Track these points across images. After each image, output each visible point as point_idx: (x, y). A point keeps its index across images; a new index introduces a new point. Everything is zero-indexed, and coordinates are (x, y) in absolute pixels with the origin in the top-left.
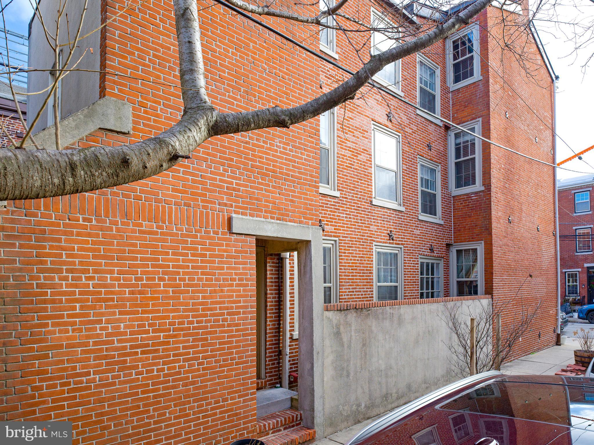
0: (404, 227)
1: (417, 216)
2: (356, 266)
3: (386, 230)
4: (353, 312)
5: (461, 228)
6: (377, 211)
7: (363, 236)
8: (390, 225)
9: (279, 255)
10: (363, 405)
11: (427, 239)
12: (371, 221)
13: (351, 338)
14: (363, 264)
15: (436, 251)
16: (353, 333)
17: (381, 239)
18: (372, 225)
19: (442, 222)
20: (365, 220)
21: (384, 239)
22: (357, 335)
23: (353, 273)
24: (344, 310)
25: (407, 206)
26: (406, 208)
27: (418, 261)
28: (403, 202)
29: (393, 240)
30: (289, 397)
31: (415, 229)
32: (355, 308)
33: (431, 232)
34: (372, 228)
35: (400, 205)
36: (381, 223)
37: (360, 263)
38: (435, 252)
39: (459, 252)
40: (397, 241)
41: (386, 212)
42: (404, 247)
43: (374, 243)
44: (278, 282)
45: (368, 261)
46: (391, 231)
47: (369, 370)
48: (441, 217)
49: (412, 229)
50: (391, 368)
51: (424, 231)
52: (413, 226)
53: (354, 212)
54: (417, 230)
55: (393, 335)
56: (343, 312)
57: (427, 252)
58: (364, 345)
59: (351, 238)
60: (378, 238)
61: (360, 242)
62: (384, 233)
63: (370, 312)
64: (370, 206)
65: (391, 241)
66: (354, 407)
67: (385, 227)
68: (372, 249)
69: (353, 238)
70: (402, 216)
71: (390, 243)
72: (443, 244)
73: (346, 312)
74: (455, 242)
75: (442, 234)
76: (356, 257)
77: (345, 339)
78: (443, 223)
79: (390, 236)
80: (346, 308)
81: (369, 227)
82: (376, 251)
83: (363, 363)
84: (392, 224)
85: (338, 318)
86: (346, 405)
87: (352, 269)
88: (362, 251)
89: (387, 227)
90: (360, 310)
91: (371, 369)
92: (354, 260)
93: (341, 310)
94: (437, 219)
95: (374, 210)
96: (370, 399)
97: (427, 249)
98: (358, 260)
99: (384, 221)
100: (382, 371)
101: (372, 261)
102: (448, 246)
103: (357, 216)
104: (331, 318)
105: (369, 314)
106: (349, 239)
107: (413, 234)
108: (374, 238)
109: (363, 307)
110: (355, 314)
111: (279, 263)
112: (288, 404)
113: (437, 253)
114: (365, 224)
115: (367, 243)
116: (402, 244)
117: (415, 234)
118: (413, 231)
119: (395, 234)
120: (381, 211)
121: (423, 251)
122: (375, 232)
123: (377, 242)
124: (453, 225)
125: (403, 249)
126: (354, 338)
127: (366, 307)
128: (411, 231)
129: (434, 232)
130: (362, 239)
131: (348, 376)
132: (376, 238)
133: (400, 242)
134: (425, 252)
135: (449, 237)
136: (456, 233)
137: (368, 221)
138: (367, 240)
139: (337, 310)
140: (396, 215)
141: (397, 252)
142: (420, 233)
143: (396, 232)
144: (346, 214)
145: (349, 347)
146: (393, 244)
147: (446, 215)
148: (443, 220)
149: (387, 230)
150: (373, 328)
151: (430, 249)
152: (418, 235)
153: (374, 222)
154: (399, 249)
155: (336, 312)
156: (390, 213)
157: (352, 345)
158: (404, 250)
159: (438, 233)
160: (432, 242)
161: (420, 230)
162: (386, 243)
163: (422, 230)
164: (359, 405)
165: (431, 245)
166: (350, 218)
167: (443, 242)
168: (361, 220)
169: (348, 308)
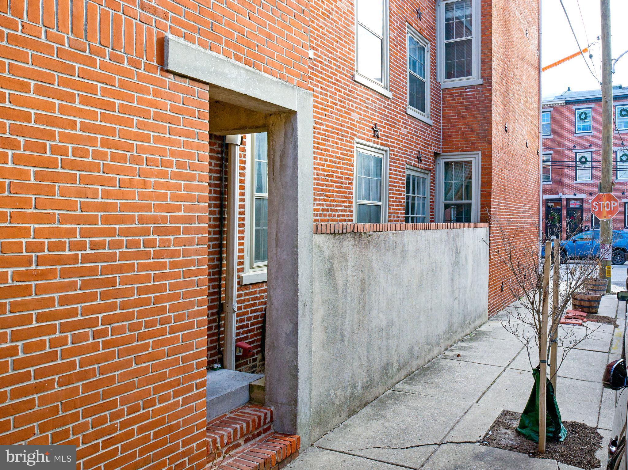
0: (390, 121)
1: (405, 108)
2: (332, 171)
3: (369, 122)
4: (350, 238)
5: (452, 132)
6: (360, 91)
7: (342, 126)
8: (374, 115)
9: (223, 138)
10: (360, 385)
11: (414, 142)
12: (352, 106)
13: (346, 279)
14: (340, 168)
15: (424, 160)
16: (350, 272)
17: (364, 134)
18: (353, 111)
19: (430, 122)
20: (345, 103)
21: (368, 135)
22: (354, 274)
24: (339, 234)
25: (395, 92)
26: (393, 95)
27: (404, 172)
28: (390, 86)
29: (378, 138)
30: (246, 383)
31: (402, 126)
32: (353, 231)
33: (420, 134)
34: (355, 116)
35: (387, 89)
36: (364, 111)
37: (337, 167)
38: (423, 162)
39: (447, 164)
40: (382, 139)
41: (371, 96)
42: (390, 150)
43: (356, 139)
44: (219, 186)
45: (348, 164)
46: (376, 124)
47: (368, 330)
48: (429, 115)
49: (399, 125)
50: (393, 324)
51: (412, 130)
52: (400, 122)
54: (405, 127)
55: (396, 274)
56: (337, 237)
57: (415, 161)
58: (363, 290)
59: (327, 126)
60: (361, 133)
61: (338, 134)
62: (367, 125)
63: (370, 238)
64: (351, 83)
65: (376, 140)
66: (349, 390)
67: (368, 117)
68: (353, 148)
69: (330, 127)
70: (389, 105)
71: (374, 142)
72: (430, 152)
73: (342, 237)
74: (443, 152)
75: (431, 138)
76: (332, 156)
77: (340, 281)
78: (432, 124)
79: (375, 131)
80: (341, 232)
81: (350, 114)
82: (357, 151)
83: (361, 318)
84: (377, 114)
85: (331, 246)
86: (339, 388)
87: (327, 175)
88: (341, 149)
89: (372, 119)
90: (359, 234)
91: (370, 328)
92: (330, 161)
93: (334, 234)
94: (425, 117)
95: (357, 90)
96: (368, 375)
97: (414, 157)
98: (335, 162)
99: (367, 108)
100: (382, 329)
101: (352, 165)
102: (436, 155)
103: (336, 94)
104: (321, 246)
105: (369, 241)
106: (324, 127)
107: (400, 133)
108: (356, 131)
110: (352, 242)
111: (221, 153)
112: (244, 397)
113: (425, 164)
114: (345, 107)
115: (347, 137)
116: (388, 146)
117: (403, 134)
118: (400, 129)
119: (381, 131)
120: (365, 93)
121: (410, 160)
122: (358, 122)
123: (360, 138)
124: (441, 128)
125: (388, 152)
126: (350, 278)
128: (398, 129)
129: (422, 135)
130: (341, 130)
131: (342, 340)
132: (358, 132)
133: (386, 142)
134: (412, 160)
135: (437, 144)
136: (446, 139)
137: (348, 104)
138: (347, 133)
139: (330, 234)
140: (382, 101)
141: (382, 156)
142: (408, 133)
143: (382, 126)
144: (321, 88)
145: (345, 293)
146: (377, 143)
147: (434, 115)
148: (431, 119)
149: (372, 123)
150: (374, 264)
151: (418, 158)
152: (406, 135)
153: (356, 107)
154: (384, 153)
155: (328, 236)
156: (375, 98)
157: (349, 291)
158: (390, 154)
159: (426, 137)
160: (420, 148)
161: (407, 129)
162: (369, 141)
163: (410, 129)
164: (354, 386)
165: (419, 152)
166: (326, 95)
167: (431, 149)
168: (340, 101)
169: (344, 231)
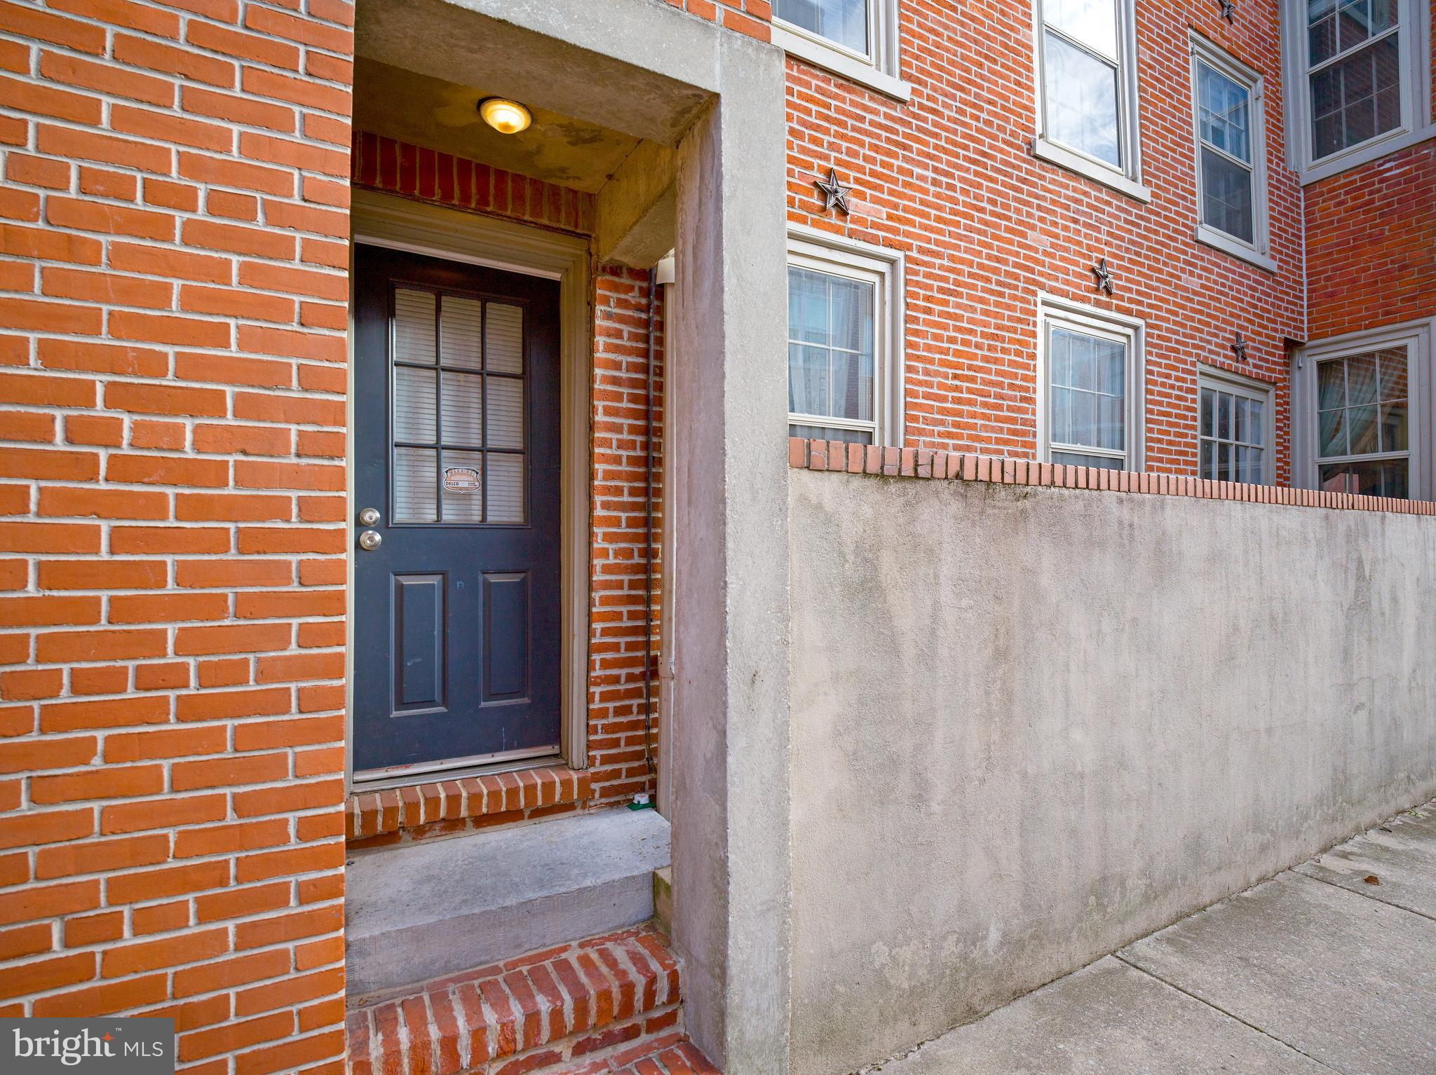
0: (1147, 257)
1: (1191, 229)
2: (970, 368)
3: (1084, 256)
4: (946, 495)
6: (1053, 181)
7: (998, 260)
8: (1097, 240)
9: (650, 272)
10: (994, 936)
11: (1223, 311)
12: (1029, 215)
13: (934, 617)
14: (996, 361)
15: (1253, 357)
16: (946, 594)
17: (1067, 282)
18: (1033, 227)
19: (1273, 266)
20: (1007, 207)
21: (1078, 286)
22: (965, 603)
23: (957, 389)
24: (900, 477)
25: (1158, 186)
26: (1154, 195)
27: (1194, 382)
28: (1144, 172)
29: (1109, 293)
31: (1183, 270)
32: (958, 476)
33: (1238, 291)
34: (1033, 237)
35: (1134, 180)
36: (1066, 228)
37: (986, 359)
38: (1250, 361)
39: (1325, 368)
40: (1122, 298)
41: (1085, 194)
42: (1148, 325)
43: (1042, 295)
45: (1018, 353)
46: (1102, 262)
47: (1024, 775)
48: (1267, 249)
49: (1175, 267)
50: (1123, 765)
51: (1216, 282)
52: (1178, 259)
53: (967, 170)
54: (1191, 274)
55: (1134, 620)
56: (894, 487)
57: (1226, 356)
58: (1001, 654)
59: (952, 258)
60: (1057, 279)
61: (988, 280)
62: (1076, 264)
63: (1027, 504)
64: (1024, 161)
65: (1104, 298)
66: (951, 948)
67: (1079, 243)
68: (1034, 314)
69: (962, 261)
70: (1142, 218)
71: (1098, 304)
72: (1274, 338)
73: (912, 489)
74: (1311, 338)
75: (1273, 304)
76: (971, 332)
77: (907, 620)
78: (1275, 270)
79: (1099, 278)
80: (908, 471)
81: (1024, 235)
82: (1047, 325)
83: (996, 737)
84: (1105, 237)
85: (867, 511)
86: (908, 941)
87: (955, 377)
88: (997, 315)
89: (1089, 248)
90: (982, 487)
91: (1031, 770)
92: (965, 343)
93: (882, 476)
94: (1257, 252)
95: (1042, 178)
96: (1027, 907)
97: (1224, 347)
98: (978, 346)
99: (1076, 221)
100: (1082, 776)
101: (1033, 356)
102: (1291, 346)
103: (979, 186)
104: (829, 505)
105: (1023, 511)
106: (945, 262)
107: (1177, 286)
108: (1041, 274)
109: (996, 477)
110: (955, 506)
111: (647, 309)
113: (1255, 366)
114: (1009, 219)
115: (1016, 288)
116: (1140, 315)
117: (1186, 289)
118: (1179, 278)
119: (1119, 277)
120: (1066, 187)
121: (1211, 352)
122: (1045, 253)
123: (1052, 291)
124: (1305, 280)
125: (1143, 330)
126: (949, 616)
127: (1008, 479)
128: (1172, 275)
129: (1245, 294)
130: (996, 271)
131: (920, 798)
132: (1049, 277)
133: (1134, 306)
134: (1218, 354)
135: (1295, 320)
136: (1318, 304)
137: (1018, 211)
138: (1017, 278)
139: (865, 474)
140: (1119, 208)
141: (1124, 340)
142: (1202, 286)
143: (1120, 267)
144: (935, 170)
145: (927, 658)
146: (1108, 306)
147: (1282, 242)
148: (1273, 257)
149: (1090, 258)
150: (1045, 581)
151: (1234, 349)
152: (1195, 293)
153: (1042, 220)
154: (1130, 331)
155: (856, 482)
156: (1097, 199)
157: (943, 652)
158: (1148, 335)
159: (1260, 300)
160: (1240, 327)
161: (1200, 277)
162: (1084, 300)
163: (1208, 279)
164: (973, 937)
165: (1238, 335)
166: (951, 187)
167: (1276, 330)
168: (993, 202)
169: (922, 472)
